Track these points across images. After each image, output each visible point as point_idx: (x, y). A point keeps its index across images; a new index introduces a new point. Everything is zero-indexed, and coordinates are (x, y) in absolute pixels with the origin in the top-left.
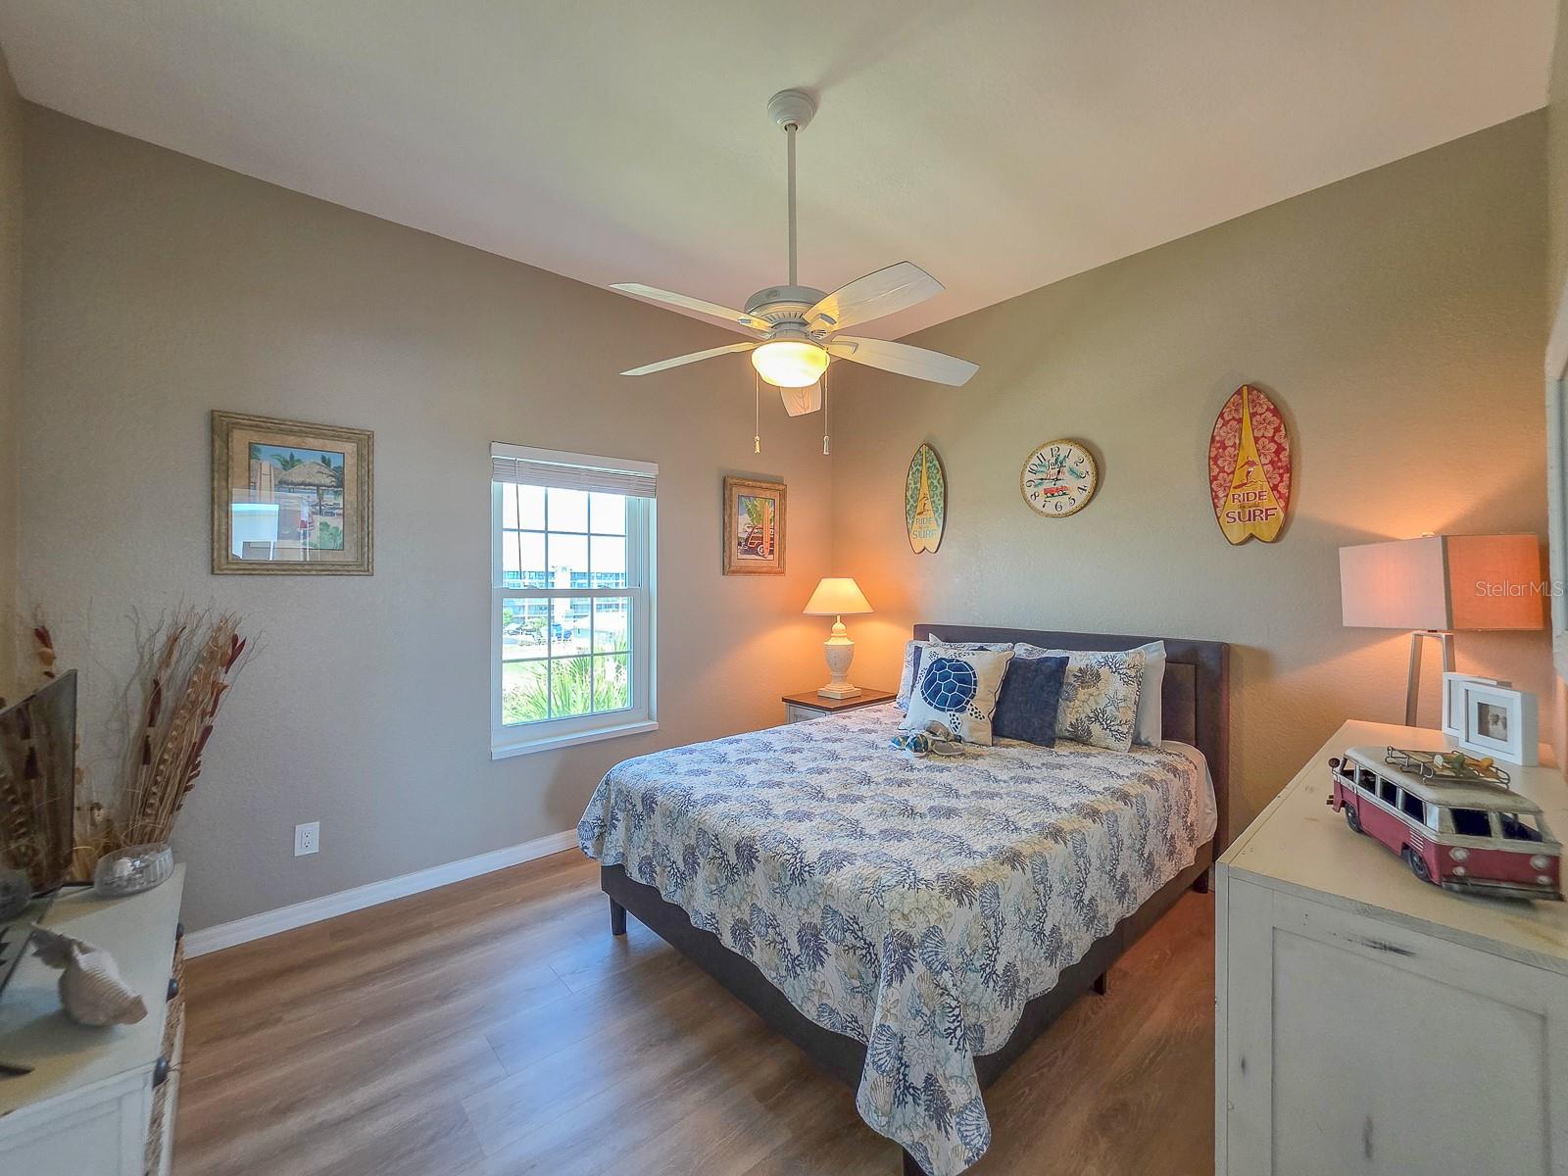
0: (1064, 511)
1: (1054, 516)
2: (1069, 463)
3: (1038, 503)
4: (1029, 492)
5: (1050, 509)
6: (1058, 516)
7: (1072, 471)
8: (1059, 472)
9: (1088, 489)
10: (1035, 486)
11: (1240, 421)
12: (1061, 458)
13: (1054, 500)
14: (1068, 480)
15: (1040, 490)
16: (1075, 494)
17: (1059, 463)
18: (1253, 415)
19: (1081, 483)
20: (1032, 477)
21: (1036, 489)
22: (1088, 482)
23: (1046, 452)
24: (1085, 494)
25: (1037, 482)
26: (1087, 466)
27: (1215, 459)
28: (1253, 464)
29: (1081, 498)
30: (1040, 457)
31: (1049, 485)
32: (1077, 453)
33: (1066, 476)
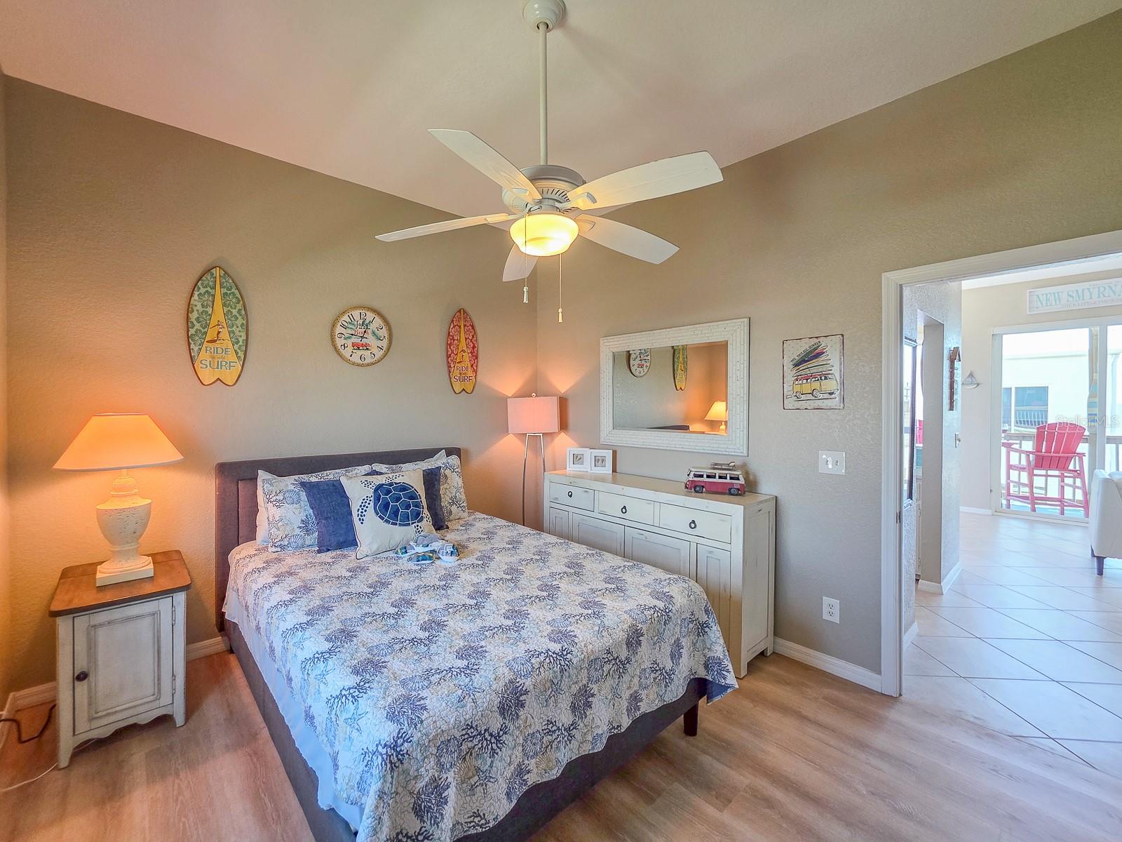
0: (366, 362)
1: (358, 365)
2: (373, 327)
3: (347, 353)
4: (339, 342)
5: (356, 358)
6: (362, 365)
7: (373, 333)
8: (365, 332)
9: (384, 349)
10: (345, 339)
11: (460, 327)
12: (367, 322)
13: (360, 353)
14: (370, 340)
15: (349, 342)
16: (375, 350)
17: (365, 325)
18: (465, 326)
19: (380, 343)
20: (343, 330)
21: (345, 341)
22: (385, 343)
23: (356, 314)
24: (382, 352)
25: (347, 335)
26: (383, 333)
27: (450, 345)
28: (465, 352)
29: (379, 354)
30: (351, 316)
31: (358, 340)
32: (378, 322)
33: (369, 336)
